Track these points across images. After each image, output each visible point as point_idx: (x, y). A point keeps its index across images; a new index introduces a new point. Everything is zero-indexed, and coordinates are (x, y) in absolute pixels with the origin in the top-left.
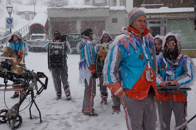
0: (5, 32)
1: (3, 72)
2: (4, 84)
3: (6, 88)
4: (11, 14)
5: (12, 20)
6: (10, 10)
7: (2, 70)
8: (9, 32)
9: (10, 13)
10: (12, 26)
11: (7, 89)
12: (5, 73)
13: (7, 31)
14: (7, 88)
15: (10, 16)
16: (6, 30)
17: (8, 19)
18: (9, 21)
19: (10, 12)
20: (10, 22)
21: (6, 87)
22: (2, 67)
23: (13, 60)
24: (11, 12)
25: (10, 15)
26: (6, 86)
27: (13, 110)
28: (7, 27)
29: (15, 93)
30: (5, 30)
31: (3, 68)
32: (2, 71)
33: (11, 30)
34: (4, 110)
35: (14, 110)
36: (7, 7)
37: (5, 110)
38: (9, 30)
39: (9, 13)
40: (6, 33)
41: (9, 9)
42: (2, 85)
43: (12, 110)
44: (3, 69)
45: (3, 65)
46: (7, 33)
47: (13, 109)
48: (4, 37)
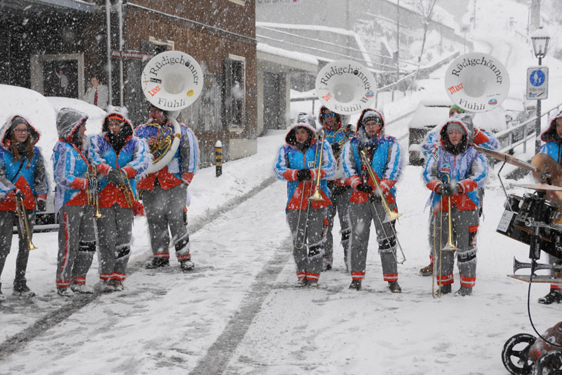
0: (523, 110)
1: (530, 225)
2: (530, 261)
3: (534, 274)
4: (542, 56)
5: (546, 74)
6: (541, 46)
7: (527, 220)
8: (533, 108)
9: (540, 55)
10: (545, 93)
11: (536, 275)
12: (535, 231)
13: (526, 106)
14: (535, 272)
15: (540, 63)
16: (524, 104)
17: (534, 72)
18: (536, 76)
19: (540, 51)
20: (540, 81)
21: (533, 271)
22: (527, 211)
23: (557, 193)
24: (543, 52)
25: (540, 59)
26: (535, 266)
27: (551, 339)
28: (530, 95)
29: (553, 289)
30: (522, 102)
31: (528, 216)
32: (526, 223)
33: (539, 102)
34: (524, 336)
35: (553, 339)
36: (534, 38)
37: (527, 336)
38: (534, 103)
39: (536, 55)
40: (523, 113)
41: (539, 42)
42: (522, 263)
43: (547, 337)
44: (529, 218)
45: (529, 206)
46: (527, 112)
47: (550, 335)
48: (519, 125)
